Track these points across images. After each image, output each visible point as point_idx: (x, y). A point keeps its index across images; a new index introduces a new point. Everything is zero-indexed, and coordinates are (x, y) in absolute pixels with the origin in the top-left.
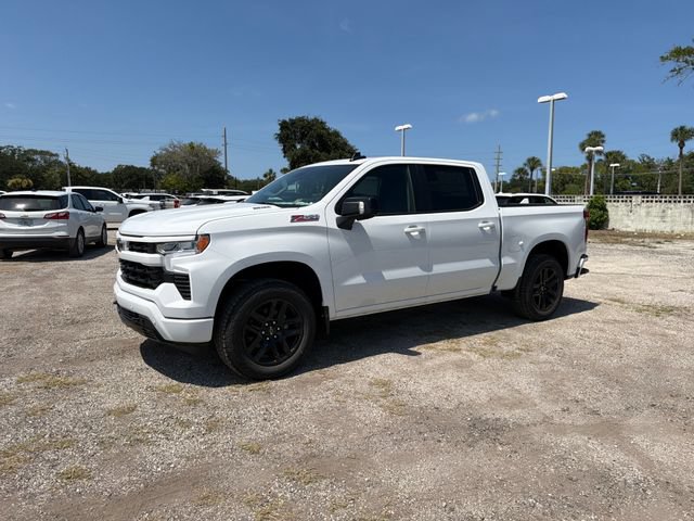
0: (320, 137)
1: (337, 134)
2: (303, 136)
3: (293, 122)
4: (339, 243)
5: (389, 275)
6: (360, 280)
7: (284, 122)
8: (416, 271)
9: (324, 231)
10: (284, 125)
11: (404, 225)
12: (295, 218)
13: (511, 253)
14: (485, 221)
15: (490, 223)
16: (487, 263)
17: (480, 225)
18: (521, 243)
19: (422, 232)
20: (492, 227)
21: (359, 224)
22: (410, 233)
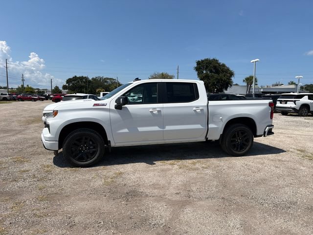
0: (215, 67)
1: (224, 65)
2: (207, 67)
3: (202, 61)
4: (116, 115)
5: (140, 129)
6: (126, 130)
7: (199, 61)
8: (156, 128)
9: (109, 110)
10: (198, 63)
11: (150, 108)
12: (95, 105)
14: (197, 107)
15: (201, 108)
16: (199, 126)
17: (194, 109)
18: (221, 118)
19: (159, 111)
20: (202, 110)
21: (126, 108)
22: (152, 112)
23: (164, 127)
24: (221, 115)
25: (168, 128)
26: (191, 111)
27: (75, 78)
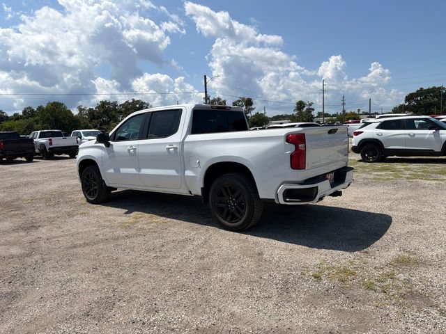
5: (123, 170)
8: (133, 171)
9: (101, 148)
13: (192, 169)
14: (171, 144)
15: (174, 146)
16: (173, 172)
17: (167, 147)
18: (198, 161)
19: (135, 149)
20: (175, 149)
21: (112, 145)
22: (129, 150)
23: (139, 170)
24: (198, 156)
25: (144, 171)
26: (163, 149)
27: (421, 92)
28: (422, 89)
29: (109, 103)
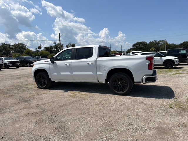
4: (52, 66)
5: (62, 73)
6: (56, 74)
8: (68, 73)
9: (49, 64)
12: (45, 61)
13: (100, 71)
14: (90, 62)
15: (92, 62)
16: (91, 73)
17: (88, 63)
18: (104, 68)
19: (69, 64)
20: (92, 63)
21: (56, 62)
22: (66, 64)
23: (72, 73)
24: (105, 66)
25: (74, 73)
26: (86, 64)
27: (138, 43)
28: (138, 42)
29: (6, 45)
